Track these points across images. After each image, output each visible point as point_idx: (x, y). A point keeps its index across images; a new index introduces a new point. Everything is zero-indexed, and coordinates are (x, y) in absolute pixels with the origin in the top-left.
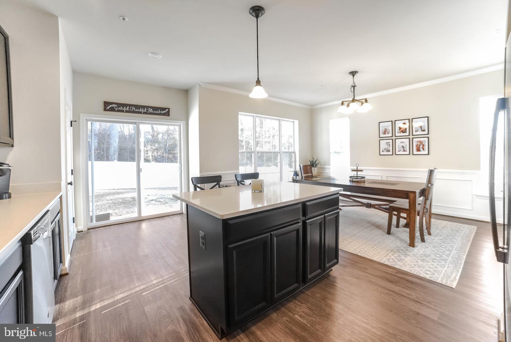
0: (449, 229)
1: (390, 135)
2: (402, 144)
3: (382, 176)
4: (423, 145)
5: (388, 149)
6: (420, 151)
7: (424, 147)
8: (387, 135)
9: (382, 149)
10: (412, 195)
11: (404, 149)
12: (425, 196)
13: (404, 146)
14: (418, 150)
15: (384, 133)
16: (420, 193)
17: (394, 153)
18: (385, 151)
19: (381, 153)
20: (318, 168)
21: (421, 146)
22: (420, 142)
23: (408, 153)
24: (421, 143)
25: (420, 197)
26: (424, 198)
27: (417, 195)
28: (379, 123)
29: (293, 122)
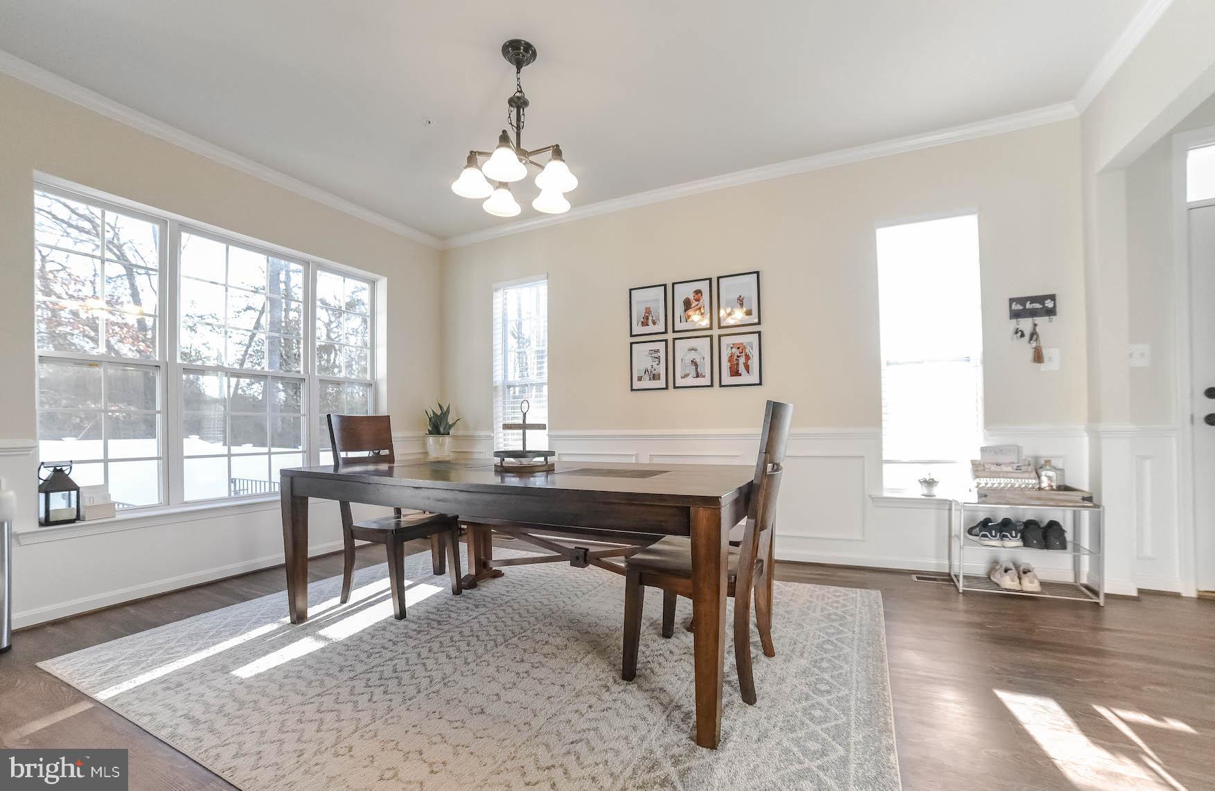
0: (818, 614)
1: (660, 327)
2: (693, 355)
3: (637, 456)
4: (747, 357)
5: (654, 372)
6: (740, 375)
7: (749, 361)
8: (651, 328)
9: (638, 371)
10: (701, 516)
11: (697, 369)
12: (753, 516)
13: (698, 361)
14: (735, 372)
15: (645, 324)
16: (736, 501)
17: (671, 384)
18: (647, 377)
19: (637, 385)
20: (455, 437)
21: (742, 360)
22: (738, 348)
23: (707, 381)
24: (740, 350)
25: (737, 519)
26: (753, 521)
27: (726, 513)
28: (631, 290)
29: (373, 283)
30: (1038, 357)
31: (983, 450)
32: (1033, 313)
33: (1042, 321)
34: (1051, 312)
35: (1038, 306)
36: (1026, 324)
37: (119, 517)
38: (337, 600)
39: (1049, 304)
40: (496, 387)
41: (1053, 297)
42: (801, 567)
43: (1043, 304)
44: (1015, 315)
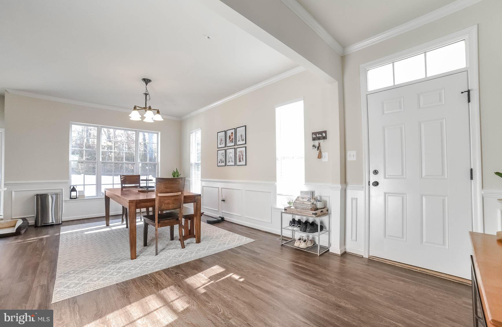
2: (231, 155)
4: (243, 156)
5: (222, 160)
8: (222, 146)
9: (219, 160)
11: (232, 159)
13: (232, 157)
14: (240, 161)
15: (221, 144)
18: (221, 162)
21: (241, 157)
24: (241, 153)
28: (218, 133)
29: (158, 134)
30: (320, 156)
31: (301, 192)
32: (319, 139)
33: (321, 141)
34: (325, 138)
35: (320, 135)
36: (316, 143)
37: (85, 198)
38: (121, 223)
39: (324, 135)
40: (191, 164)
41: (325, 132)
42: (253, 230)
43: (322, 135)
44: (314, 139)
